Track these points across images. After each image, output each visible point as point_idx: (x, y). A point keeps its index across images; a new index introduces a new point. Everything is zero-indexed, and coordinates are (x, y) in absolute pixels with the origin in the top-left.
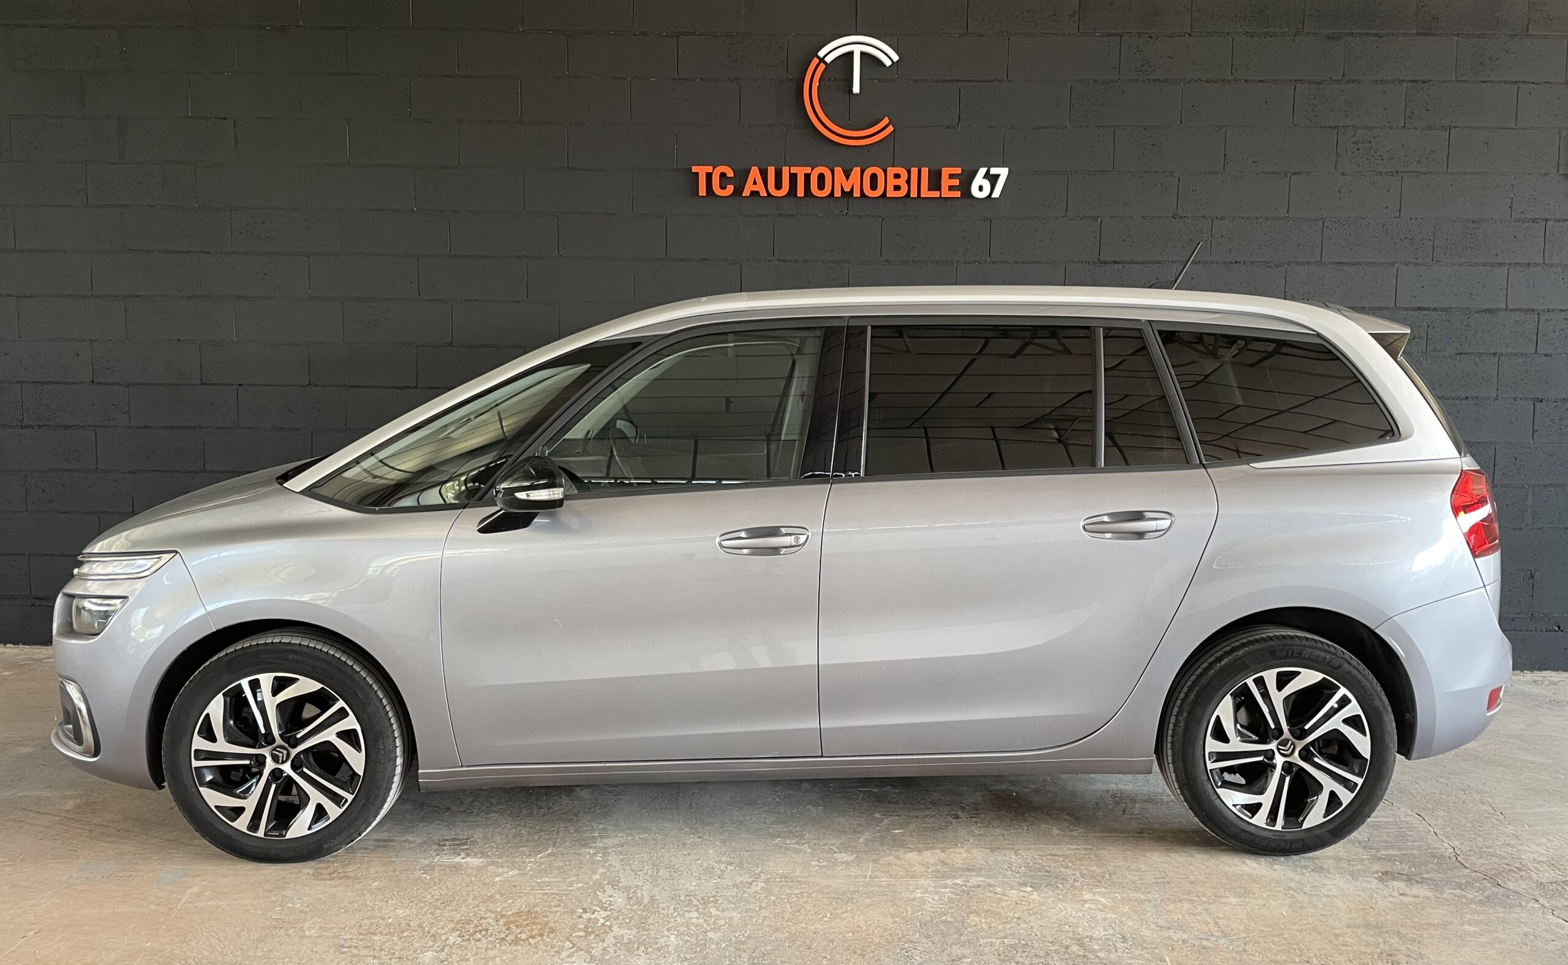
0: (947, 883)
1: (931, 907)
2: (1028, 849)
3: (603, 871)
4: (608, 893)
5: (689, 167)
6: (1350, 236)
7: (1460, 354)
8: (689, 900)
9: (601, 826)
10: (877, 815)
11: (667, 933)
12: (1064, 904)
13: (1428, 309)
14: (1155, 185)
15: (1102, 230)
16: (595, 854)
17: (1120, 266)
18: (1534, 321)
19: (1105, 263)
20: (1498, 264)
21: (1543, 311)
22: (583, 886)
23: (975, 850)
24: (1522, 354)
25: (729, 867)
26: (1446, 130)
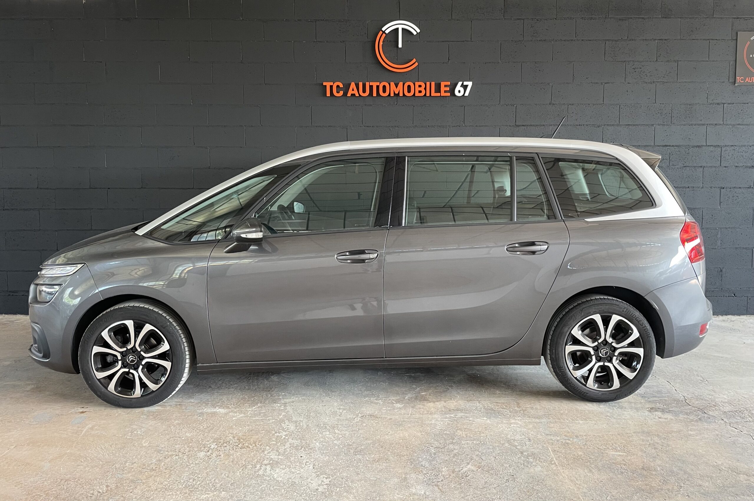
0: (446, 416)
1: (439, 428)
2: (485, 400)
3: (284, 414)
4: (287, 424)
5: (322, 83)
6: (632, 112)
7: (685, 167)
8: (325, 426)
9: (283, 394)
10: (414, 386)
11: (315, 442)
12: (502, 425)
13: (670, 146)
14: (541, 89)
15: (517, 111)
16: (280, 406)
17: (526, 127)
18: (719, 151)
19: (518, 126)
20: (701, 124)
21: (724, 146)
22: (274, 421)
23: (460, 401)
24: (714, 167)
25: (344, 411)
26: (676, 62)
